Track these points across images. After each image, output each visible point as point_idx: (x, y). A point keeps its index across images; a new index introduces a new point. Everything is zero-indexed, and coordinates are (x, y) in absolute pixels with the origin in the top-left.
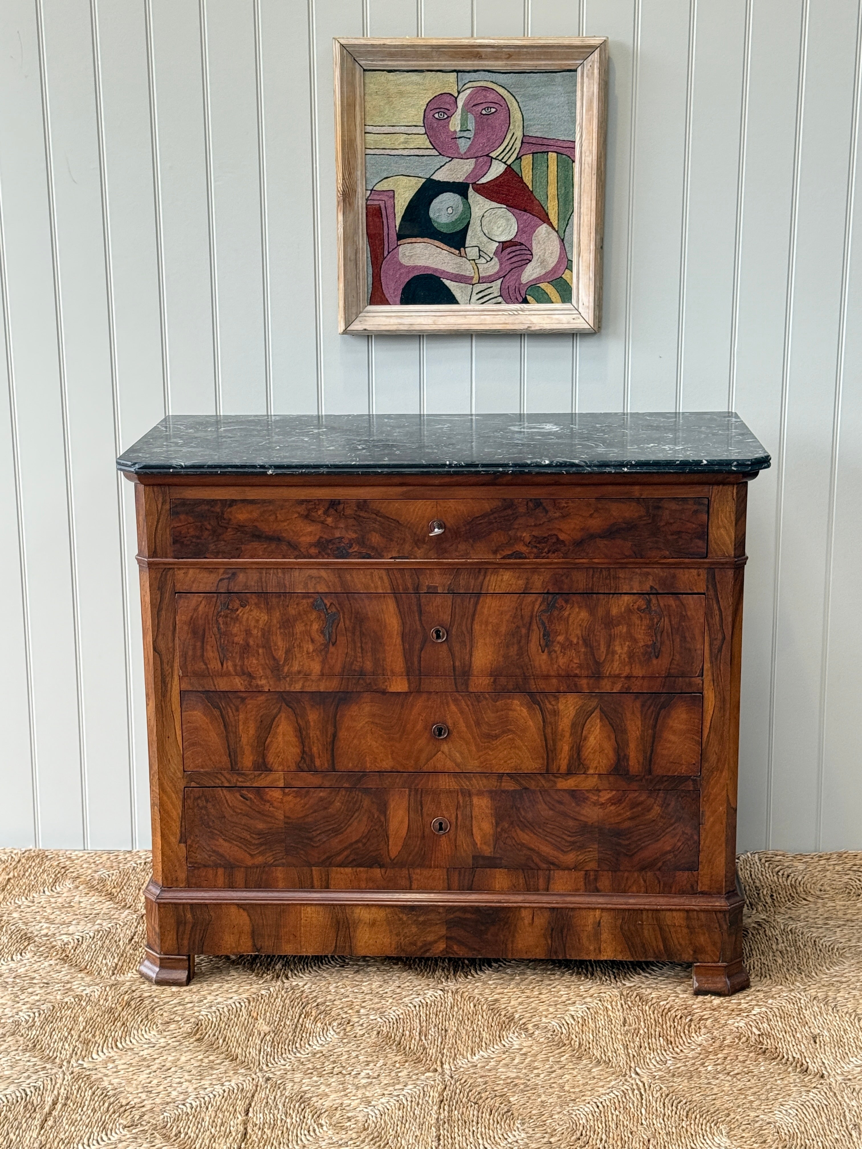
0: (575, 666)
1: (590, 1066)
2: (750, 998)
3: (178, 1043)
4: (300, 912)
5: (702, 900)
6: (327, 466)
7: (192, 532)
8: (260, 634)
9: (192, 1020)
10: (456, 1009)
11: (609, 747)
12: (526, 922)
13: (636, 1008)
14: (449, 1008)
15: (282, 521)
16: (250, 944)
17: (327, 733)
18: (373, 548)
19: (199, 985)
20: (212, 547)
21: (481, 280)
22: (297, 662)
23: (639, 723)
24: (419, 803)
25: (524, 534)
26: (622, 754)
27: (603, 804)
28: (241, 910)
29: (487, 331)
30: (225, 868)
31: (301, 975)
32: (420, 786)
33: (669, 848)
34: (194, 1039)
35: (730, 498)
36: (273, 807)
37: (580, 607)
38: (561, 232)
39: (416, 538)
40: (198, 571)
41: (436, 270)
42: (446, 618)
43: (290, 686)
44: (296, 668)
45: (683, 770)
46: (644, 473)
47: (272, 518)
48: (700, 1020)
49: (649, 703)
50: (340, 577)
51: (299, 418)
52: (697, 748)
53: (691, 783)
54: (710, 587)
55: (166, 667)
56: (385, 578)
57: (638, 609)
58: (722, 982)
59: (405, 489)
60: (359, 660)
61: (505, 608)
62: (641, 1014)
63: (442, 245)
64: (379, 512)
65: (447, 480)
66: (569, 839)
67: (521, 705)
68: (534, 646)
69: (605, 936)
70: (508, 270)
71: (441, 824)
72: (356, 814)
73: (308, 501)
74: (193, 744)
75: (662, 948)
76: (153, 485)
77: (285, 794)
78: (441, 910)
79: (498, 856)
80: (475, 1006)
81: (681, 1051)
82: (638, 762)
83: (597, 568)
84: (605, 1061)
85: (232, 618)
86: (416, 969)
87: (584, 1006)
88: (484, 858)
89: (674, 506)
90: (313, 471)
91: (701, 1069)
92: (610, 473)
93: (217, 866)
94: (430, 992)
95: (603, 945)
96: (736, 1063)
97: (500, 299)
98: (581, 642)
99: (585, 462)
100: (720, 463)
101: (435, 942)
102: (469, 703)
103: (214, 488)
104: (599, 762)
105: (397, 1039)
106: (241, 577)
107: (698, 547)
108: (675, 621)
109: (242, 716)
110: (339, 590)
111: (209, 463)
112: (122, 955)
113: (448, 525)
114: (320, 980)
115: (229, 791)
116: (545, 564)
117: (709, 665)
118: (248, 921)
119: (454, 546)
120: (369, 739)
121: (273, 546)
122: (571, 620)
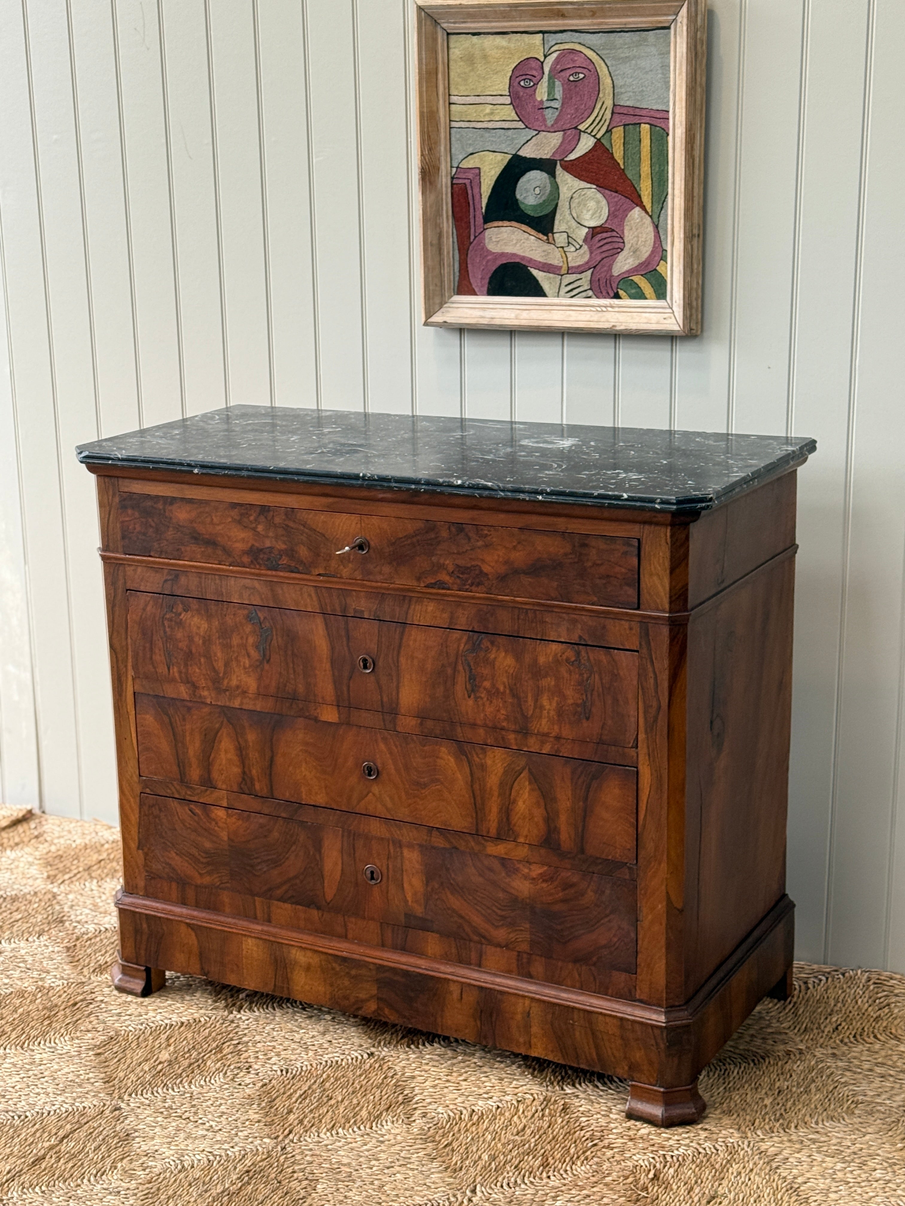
0: (502, 717)
1: (435, 1170)
2: (686, 1135)
3: (77, 1053)
4: (241, 942)
5: (639, 1009)
6: (248, 470)
7: (138, 528)
8: (201, 641)
9: (112, 1033)
10: (363, 1078)
11: (538, 815)
12: (455, 997)
13: (548, 1118)
14: (358, 1074)
15: (218, 525)
16: (199, 966)
17: (265, 756)
18: (301, 563)
20: (156, 545)
21: (570, 271)
22: (235, 677)
23: (569, 793)
24: (351, 847)
25: (447, 562)
26: (553, 825)
27: (534, 879)
28: (190, 930)
30: (178, 883)
31: (255, 1009)
32: (352, 828)
33: (604, 942)
34: (95, 1053)
35: (663, 541)
36: (219, 827)
37: (506, 651)
40: (145, 569)
41: (523, 258)
43: (230, 700)
44: (234, 683)
45: (618, 854)
46: (563, 503)
48: (605, 1147)
49: (579, 770)
50: (272, 590)
52: (632, 831)
53: (627, 871)
54: (643, 643)
55: (122, 666)
56: (313, 595)
57: (567, 660)
58: (657, 1110)
59: (331, 500)
60: (292, 682)
61: (431, 643)
63: (529, 230)
64: (306, 523)
65: (363, 494)
66: (499, 912)
67: (449, 753)
68: (460, 689)
69: (535, 1029)
71: (372, 873)
72: (294, 848)
73: (241, 505)
74: (147, 749)
75: (595, 1055)
76: (101, 476)
77: (228, 815)
78: (371, 966)
79: (429, 918)
81: (548, 1177)
82: (570, 837)
83: (522, 608)
84: (454, 1169)
85: (176, 622)
87: (495, 1104)
88: (416, 918)
89: (602, 545)
92: (524, 500)
93: (170, 879)
94: (356, 1054)
95: (534, 1040)
97: (590, 293)
98: (508, 691)
99: (502, 486)
100: (642, 500)
101: (368, 1000)
102: (397, 743)
103: (157, 484)
104: (529, 831)
106: (183, 580)
107: (628, 595)
108: (606, 680)
109: (188, 727)
110: (271, 604)
113: (374, 544)
114: (268, 1018)
115: (180, 803)
116: (466, 597)
117: (644, 736)
118: (196, 943)
119: (378, 568)
120: (303, 769)
121: (210, 550)
122: (497, 664)
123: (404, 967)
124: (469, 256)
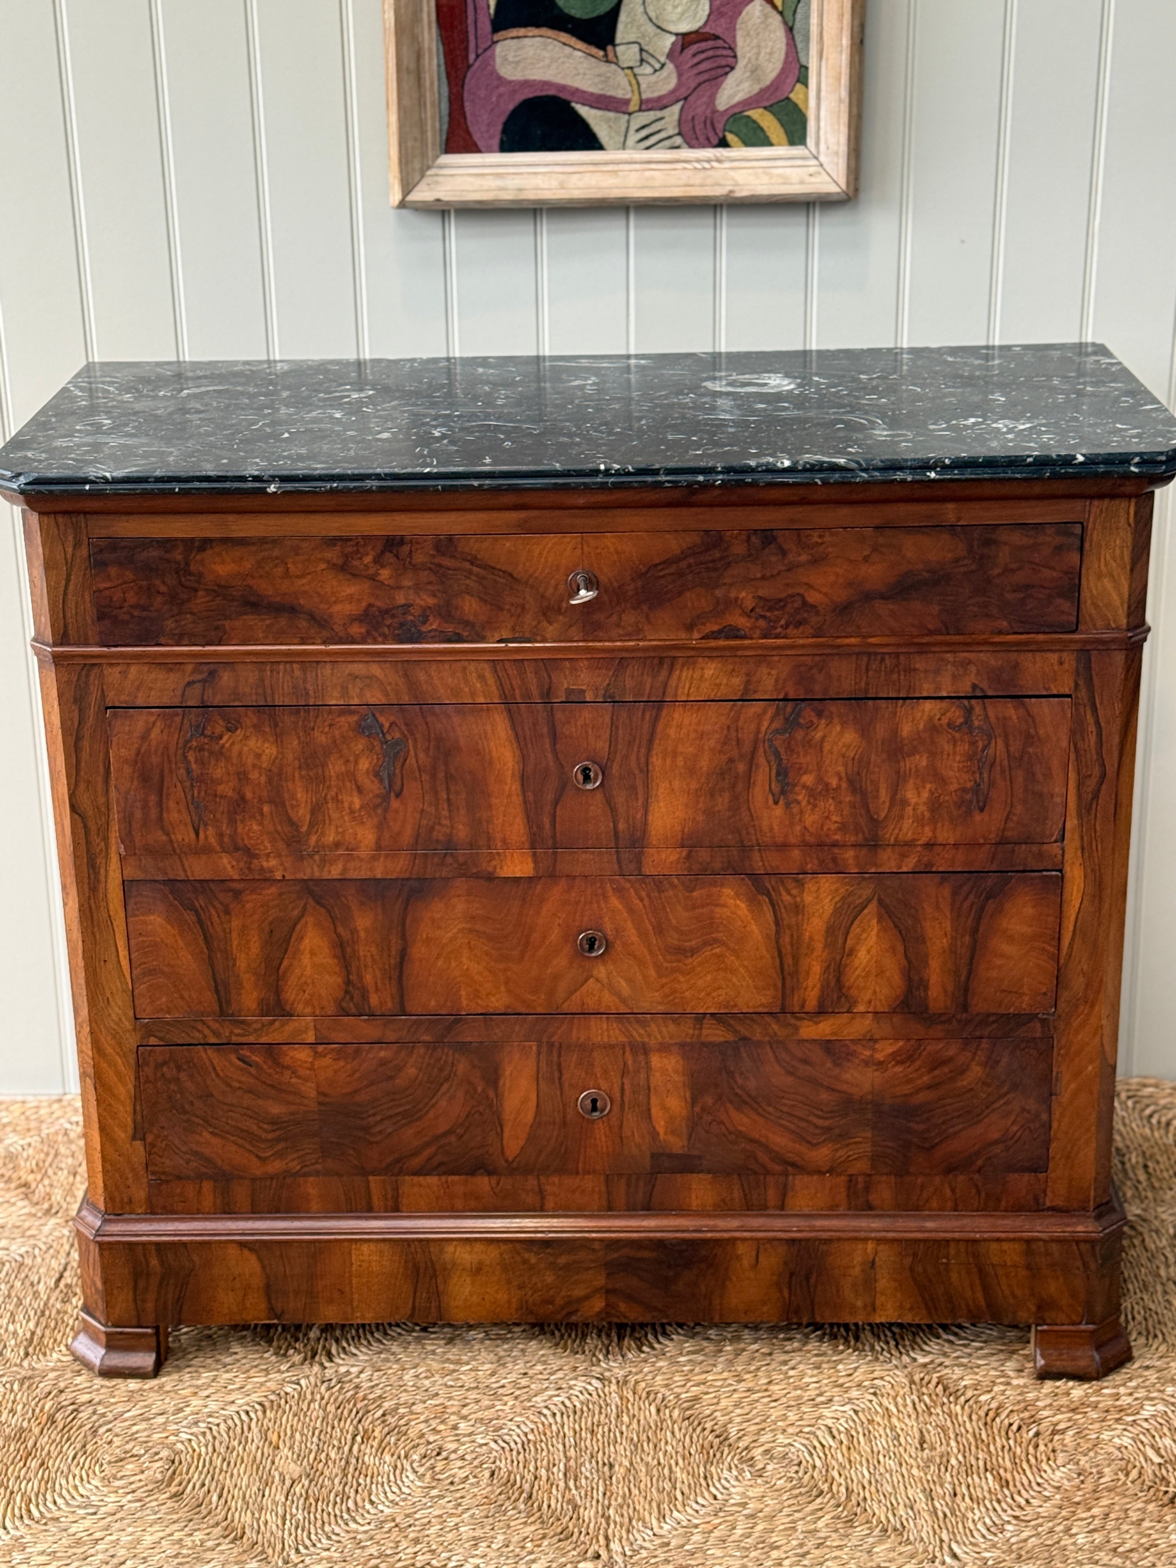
0: (834, 827)
1: (871, 1540)
2: (1133, 1384)
3: (138, 1504)
4: (350, 1253)
5: (1052, 1220)
6: (378, 477)
7: (131, 598)
8: (263, 779)
9: (164, 1453)
10: (626, 1419)
11: (893, 967)
12: (746, 1263)
13: (939, 1410)
14: (613, 1415)
15: (297, 577)
16: (263, 1306)
17: (389, 949)
18: (467, 623)
19: (175, 1376)
20: (170, 624)
21: (646, 105)
22: (333, 827)
23: (947, 925)
24: (555, 1067)
25: (743, 594)
26: (917, 978)
27: (880, 1063)
28: (246, 1252)
29: (655, 199)
30: (215, 1181)
31: (354, 1351)
32: (556, 1038)
33: (995, 1135)
34: (167, 1495)
35: (1123, 520)
36: (299, 1077)
37: (843, 724)
38: (788, 14)
39: (545, 604)
40: (145, 668)
41: (563, 88)
42: (602, 746)
43: (321, 867)
44: (331, 837)
45: (1025, 1004)
46: (967, 480)
47: (279, 570)
48: (1054, 1433)
49: (966, 888)
50: (406, 675)
51: (322, 367)
52: (1050, 966)
53: (1038, 1025)
54: (1081, 682)
55: (96, 839)
56: (488, 675)
57: (949, 725)
58: (1088, 1357)
59: (523, 515)
60: (444, 822)
61: (708, 728)
62: (949, 1423)
63: (573, 41)
64: (476, 558)
65: (602, 498)
66: (820, 1122)
67: (737, 895)
68: (759, 794)
69: (884, 1282)
70: (693, 85)
71: (594, 1101)
72: (446, 1086)
73: (346, 540)
74: (151, 972)
75: (982, 1301)
76: (55, 513)
77: (317, 1055)
78: (596, 1246)
79: (696, 1153)
80: (658, 1411)
81: (1027, 1501)
82: (946, 991)
83: (876, 654)
84: (895, 1530)
85: (211, 752)
86: (553, 1334)
87: (847, 1408)
88: (671, 1156)
89: (1018, 538)
90: (352, 485)
91: (1066, 1541)
92: (903, 481)
93: (201, 1177)
94: (580, 1384)
95: (880, 1300)
96: (1125, 1527)
97: (678, 140)
98: (844, 785)
99: (857, 462)
100: (1110, 460)
101: (587, 1298)
102: (643, 894)
103: (170, 518)
104: (875, 992)
105: (527, 1487)
106: (226, 678)
107: (1063, 612)
108: (1016, 746)
109: (236, 923)
110: (406, 699)
111: (158, 473)
112: (43, 1313)
113: (603, 579)
114: (387, 1360)
115: (218, 1051)
116: (780, 647)
117: (1075, 822)
118: (258, 1268)
119: (615, 618)
120: (464, 960)
121: (283, 622)
122: (827, 747)
123: (658, 1235)
124: (466, 87)
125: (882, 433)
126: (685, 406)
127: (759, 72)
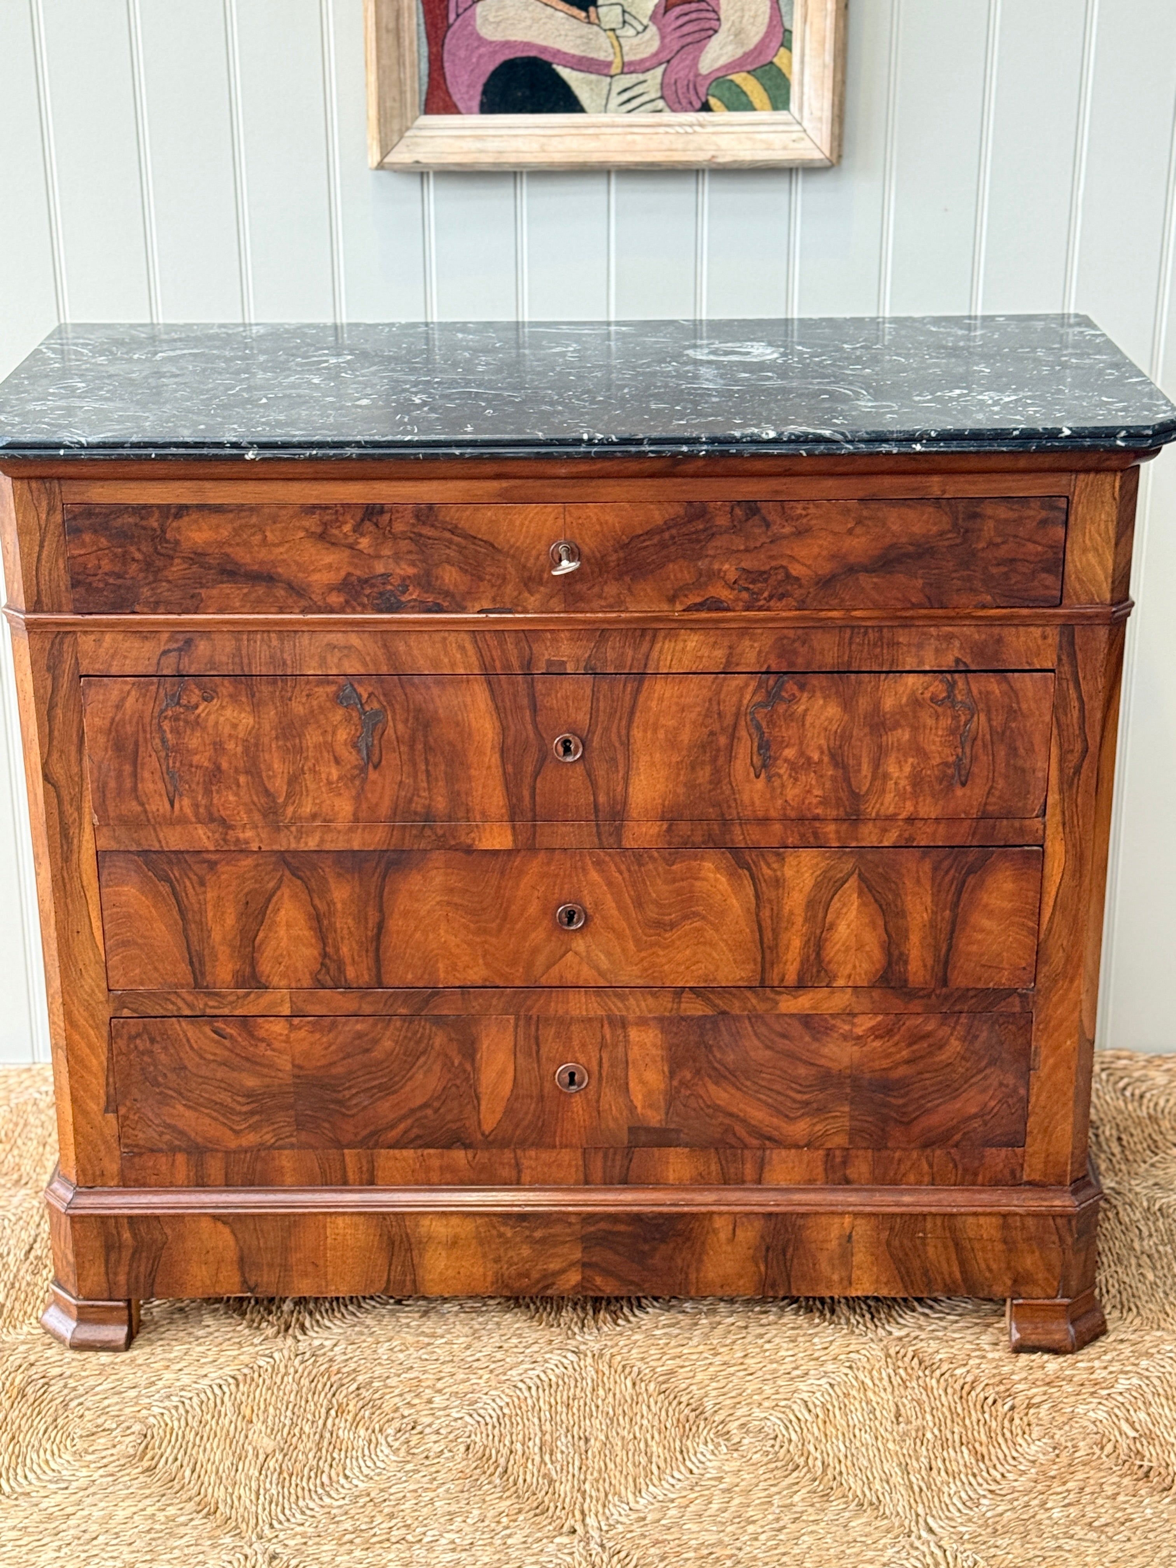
0: (815, 801)
1: (847, 1514)
2: (1108, 1357)
3: (111, 1479)
4: (325, 1227)
5: (1030, 1195)
6: (358, 445)
7: (106, 565)
8: (240, 749)
9: (137, 1427)
10: (601, 1392)
11: (872, 941)
12: (723, 1236)
13: (914, 1384)
14: (589, 1389)
15: (275, 545)
16: (237, 1279)
17: (366, 919)
18: (447, 594)
19: (148, 1349)
20: (146, 592)
21: (628, 68)
22: (310, 799)
23: (928, 900)
24: (533, 1041)
25: (726, 566)
26: (896, 953)
27: (859, 1038)
28: (220, 1225)
29: (637, 164)
30: (189, 1153)
31: (328, 1324)
32: (534, 1011)
33: (974, 1110)
34: (140, 1470)
35: (1108, 495)
36: (273, 1050)
37: (826, 697)
39: (526, 574)
40: (120, 637)
41: (545, 49)
42: (582, 718)
43: (298, 839)
44: (308, 809)
45: (1004, 979)
46: (952, 453)
47: (257, 538)
48: (1029, 1407)
49: (946, 864)
50: (385, 646)
51: (299, 331)
52: (1030, 941)
53: (1017, 1001)
54: (1064, 657)
55: (69, 809)
56: (469, 646)
57: (932, 699)
58: (1063, 1331)
59: (505, 484)
60: (423, 794)
61: (689, 700)
62: (924, 1397)
64: (456, 527)
65: (583, 468)
66: (799, 1097)
67: (717, 869)
68: (741, 766)
69: (860, 1257)
70: (676, 48)
71: (572, 1075)
72: (422, 1059)
73: (325, 508)
74: (125, 944)
75: (958, 1275)
76: (30, 478)
77: (293, 1028)
78: (573, 1219)
79: (673, 1126)
80: (634, 1384)
81: (1003, 1475)
82: (925, 966)
83: (859, 627)
84: (871, 1504)
85: (187, 722)
86: (528, 1307)
87: (823, 1381)
88: (648, 1130)
89: (1003, 512)
90: (332, 452)
91: (1042, 1515)
92: (889, 454)
93: (174, 1150)
94: (555, 1358)
95: (856, 1273)
96: (1100, 1501)
97: (661, 104)
98: (826, 759)
99: (843, 434)
100: (1096, 433)
101: (563, 1271)
102: (623, 867)
103: (145, 484)
104: (854, 967)
105: (502, 1461)
106: (202, 647)
107: (1047, 587)
108: (998, 720)
109: (211, 894)
110: (384, 669)
111: (134, 439)
112: (13, 1285)
113: (585, 550)
114: (361, 1333)
115: (192, 1023)
116: (763, 620)
117: (1057, 797)
118: (232, 1242)
119: (596, 590)
120: (442, 932)
121: (260, 590)
122: (809, 720)
123: (635, 1209)
124: (446, 47)
125: (866, 404)
126: (668, 375)
127: (742, 36)
